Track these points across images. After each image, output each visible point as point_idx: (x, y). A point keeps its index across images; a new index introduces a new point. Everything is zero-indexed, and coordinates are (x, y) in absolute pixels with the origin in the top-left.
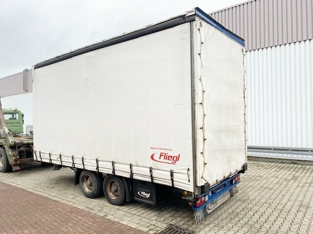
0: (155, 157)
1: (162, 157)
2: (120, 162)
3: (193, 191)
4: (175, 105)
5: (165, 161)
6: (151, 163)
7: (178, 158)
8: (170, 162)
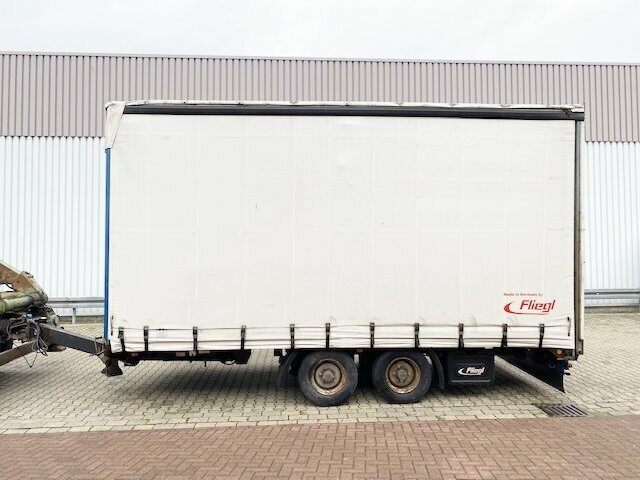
0: (511, 308)
1: (525, 308)
2: (435, 322)
3: (573, 348)
4: (550, 230)
5: (531, 311)
6: (505, 318)
7: (552, 306)
8: (540, 312)
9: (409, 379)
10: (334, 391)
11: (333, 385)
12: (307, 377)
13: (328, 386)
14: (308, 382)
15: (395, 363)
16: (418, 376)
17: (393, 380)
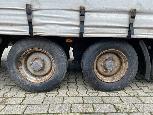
9: (116, 70)
10: (43, 79)
11: (44, 73)
12: (14, 66)
13: (39, 74)
14: (16, 70)
15: (104, 54)
16: (125, 66)
17: (101, 69)
